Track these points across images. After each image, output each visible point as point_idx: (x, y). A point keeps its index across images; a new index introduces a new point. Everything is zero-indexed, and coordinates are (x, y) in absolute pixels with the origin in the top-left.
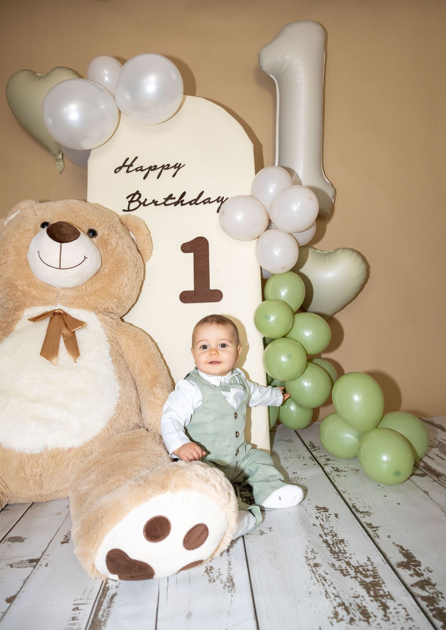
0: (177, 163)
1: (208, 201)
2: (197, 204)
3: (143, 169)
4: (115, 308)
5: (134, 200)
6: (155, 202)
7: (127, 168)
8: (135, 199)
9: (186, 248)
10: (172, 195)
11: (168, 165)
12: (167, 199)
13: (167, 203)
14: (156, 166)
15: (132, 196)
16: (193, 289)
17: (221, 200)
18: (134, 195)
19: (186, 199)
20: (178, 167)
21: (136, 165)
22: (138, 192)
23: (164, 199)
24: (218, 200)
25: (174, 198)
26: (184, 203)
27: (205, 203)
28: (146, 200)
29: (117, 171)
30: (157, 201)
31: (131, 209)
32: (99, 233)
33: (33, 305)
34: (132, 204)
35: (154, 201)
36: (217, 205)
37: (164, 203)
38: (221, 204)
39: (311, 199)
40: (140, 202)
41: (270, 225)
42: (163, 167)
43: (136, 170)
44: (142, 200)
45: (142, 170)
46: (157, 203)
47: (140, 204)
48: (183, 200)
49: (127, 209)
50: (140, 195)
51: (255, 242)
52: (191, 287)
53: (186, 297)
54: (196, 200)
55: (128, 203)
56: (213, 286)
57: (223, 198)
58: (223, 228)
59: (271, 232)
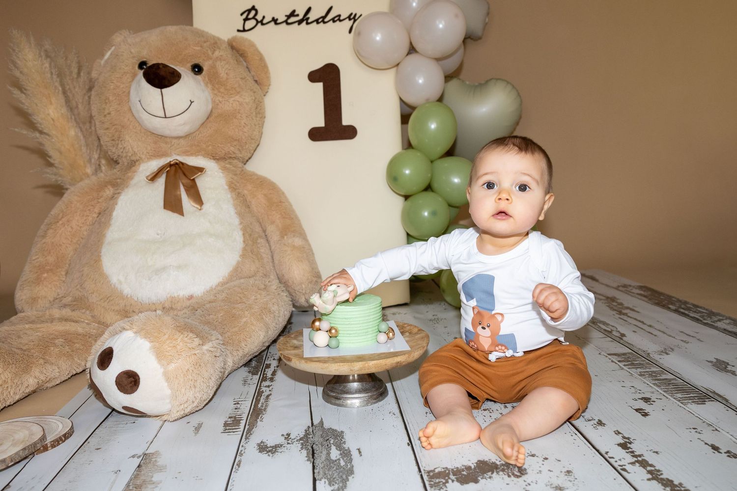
1: (338, 19)
2: (325, 23)
5: (249, 17)
6: (275, 21)
8: (251, 16)
9: (314, 77)
10: (294, 11)
12: (289, 17)
13: (289, 21)
15: (247, 13)
16: (323, 125)
17: (352, 18)
18: (249, 11)
19: (312, 16)
22: (253, 8)
23: (286, 16)
24: (349, 18)
25: (298, 15)
26: (309, 21)
27: (334, 21)
28: (264, 17)
30: (277, 19)
31: (246, 28)
32: (206, 68)
34: (247, 22)
35: (273, 18)
36: (348, 24)
37: (286, 22)
38: (354, 23)
39: (456, 16)
40: (256, 20)
41: (412, 50)
44: (259, 18)
46: (278, 22)
47: (258, 22)
48: (308, 18)
49: (241, 29)
50: (257, 11)
51: (393, 70)
52: (321, 123)
53: (316, 135)
54: (324, 17)
55: (243, 22)
56: (345, 122)
57: (355, 15)
58: (358, 52)
59: (413, 57)
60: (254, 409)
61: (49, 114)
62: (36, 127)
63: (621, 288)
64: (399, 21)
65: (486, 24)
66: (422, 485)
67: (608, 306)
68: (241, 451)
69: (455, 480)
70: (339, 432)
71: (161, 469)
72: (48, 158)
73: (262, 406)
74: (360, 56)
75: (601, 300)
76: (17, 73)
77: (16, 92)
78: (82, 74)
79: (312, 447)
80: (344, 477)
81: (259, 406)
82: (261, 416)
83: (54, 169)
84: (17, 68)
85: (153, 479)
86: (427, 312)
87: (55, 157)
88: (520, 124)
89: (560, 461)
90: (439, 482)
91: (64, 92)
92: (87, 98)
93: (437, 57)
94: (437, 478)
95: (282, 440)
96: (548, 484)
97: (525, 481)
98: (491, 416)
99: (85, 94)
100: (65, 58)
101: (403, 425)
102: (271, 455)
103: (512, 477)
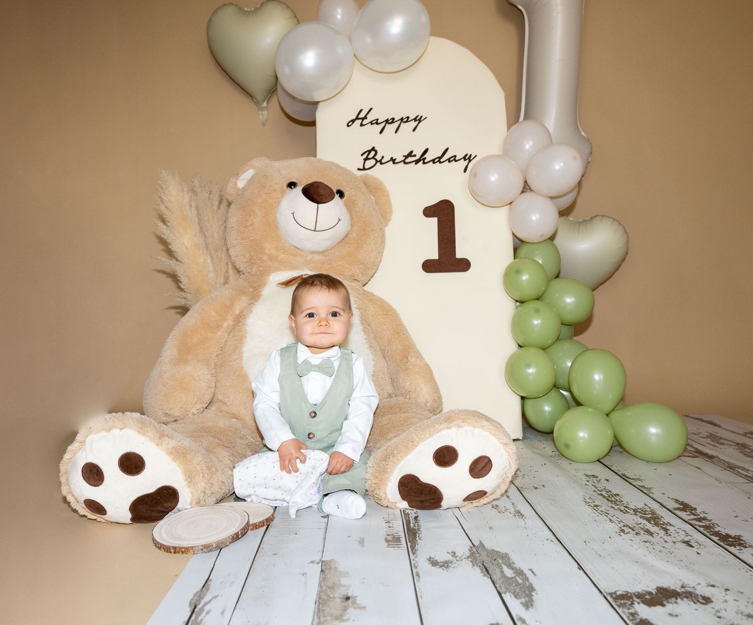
0: (418, 116)
1: (454, 159)
2: (441, 162)
3: (379, 122)
4: (360, 275)
5: (369, 157)
6: (393, 160)
7: (361, 121)
8: (371, 156)
9: (429, 212)
10: (412, 152)
11: (408, 118)
12: (406, 157)
13: (407, 161)
14: (393, 119)
15: (367, 153)
16: (437, 257)
17: (468, 158)
18: (370, 151)
19: (429, 157)
20: (418, 119)
21: (371, 117)
22: (373, 149)
23: (404, 156)
24: (464, 158)
25: (415, 156)
26: (426, 161)
27: (450, 161)
28: (383, 157)
29: (350, 124)
30: (395, 159)
31: (366, 167)
32: (346, 194)
33: (278, 269)
34: (367, 162)
35: (392, 158)
36: (463, 163)
37: (404, 162)
38: (469, 163)
39: (575, 158)
40: (376, 159)
41: (526, 188)
42: (402, 119)
43: (371, 123)
44: (378, 157)
45: (377, 123)
46: (396, 161)
47: (377, 162)
48: (425, 158)
49: (362, 168)
50: (376, 152)
51: (506, 208)
52: (435, 256)
53: (429, 266)
54: (440, 158)
55: (363, 161)
56: (459, 255)
57: (471, 155)
58: (473, 192)
59: (527, 195)
60: (408, 529)
61: (183, 244)
62: (173, 255)
63: (748, 435)
64: (513, 162)
65: (589, 162)
66: (608, 604)
67: (741, 452)
68: (414, 564)
69: (640, 602)
70: (503, 554)
71: (345, 574)
72: (179, 284)
73: (415, 526)
74: (475, 194)
75: (731, 445)
76: (163, 208)
77: (160, 224)
78: (221, 207)
79: (483, 564)
80: (527, 592)
81: (412, 525)
82: (417, 535)
83: (183, 293)
84: (163, 203)
85: (341, 582)
86: (544, 448)
87: (185, 282)
88: (626, 260)
89: (742, 593)
90: (625, 603)
91: (200, 223)
92: (223, 228)
93: (551, 196)
94: (621, 599)
95: (449, 557)
96: (738, 612)
97: (713, 608)
98: (654, 548)
99: (222, 224)
100: (209, 193)
101: (566, 551)
102: (446, 569)
103: (699, 604)
